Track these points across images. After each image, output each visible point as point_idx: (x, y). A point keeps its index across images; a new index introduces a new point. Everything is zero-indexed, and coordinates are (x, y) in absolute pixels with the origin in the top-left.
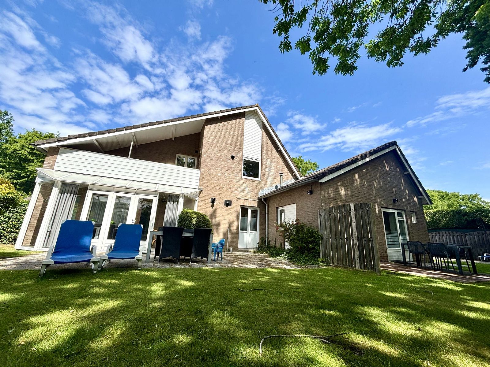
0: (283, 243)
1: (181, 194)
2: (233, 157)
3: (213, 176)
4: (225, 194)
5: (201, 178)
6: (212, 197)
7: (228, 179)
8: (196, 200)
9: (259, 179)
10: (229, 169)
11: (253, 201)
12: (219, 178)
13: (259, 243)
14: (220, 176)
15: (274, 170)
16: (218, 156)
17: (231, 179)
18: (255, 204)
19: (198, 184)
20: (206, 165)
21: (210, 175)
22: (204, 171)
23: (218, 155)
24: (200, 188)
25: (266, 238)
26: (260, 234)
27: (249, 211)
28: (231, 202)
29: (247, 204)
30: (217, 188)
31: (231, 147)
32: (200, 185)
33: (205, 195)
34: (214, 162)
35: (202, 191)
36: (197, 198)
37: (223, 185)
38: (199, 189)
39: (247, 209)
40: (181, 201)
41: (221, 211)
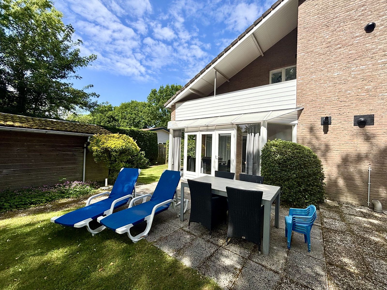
1: (262, 122)
2: (370, 28)
3: (322, 82)
4: (354, 105)
5: (299, 91)
6: (323, 116)
8: (294, 125)
10: (360, 56)
16: (330, 42)
19: (295, 101)
20: (307, 68)
21: (316, 81)
22: (303, 79)
24: (299, 106)
30: (333, 98)
32: (298, 102)
33: (309, 114)
35: (303, 109)
36: (296, 122)
37: (346, 91)
38: (296, 108)
40: (264, 131)
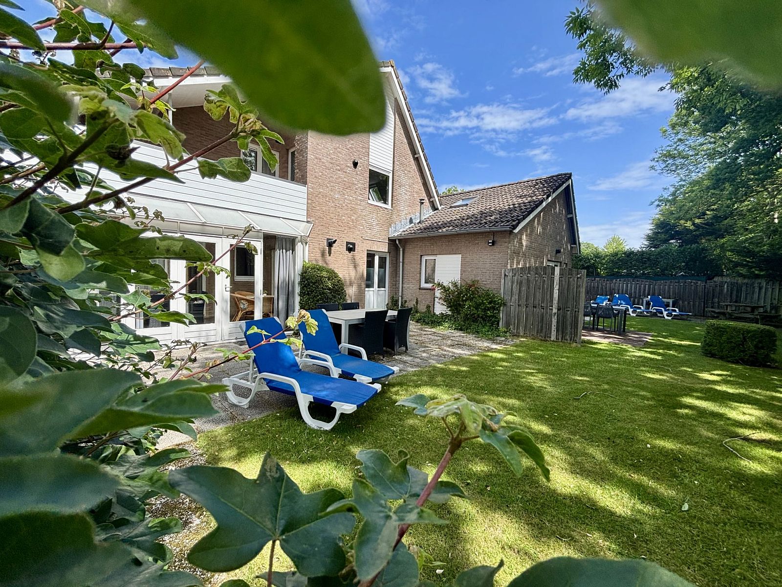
0: (432, 306)
1: (299, 237)
2: (355, 164)
3: (327, 199)
4: (346, 231)
5: (309, 201)
6: (328, 237)
7: (349, 205)
8: (306, 243)
9: (389, 207)
10: (349, 186)
11: (383, 243)
12: (337, 202)
13: (388, 304)
14: (338, 199)
15: (409, 192)
16: (333, 159)
17: (353, 206)
18: (384, 248)
19: (306, 213)
20: (316, 177)
21: (323, 196)
22: (312, 188)
23: (333, 156)
24: (309, 220)
25: (400, 298)
26: (390, 293)
27: (377, 259)
28: (354, 244)
29: (375, 248)
30: (334, 220)
31: (352, 144)
32: (308, 215)
33: (318, 233)
34: (327, 170)
37: (342, 216)
38: (307, 222)
39: (374, 255)
41: (342, 261)
